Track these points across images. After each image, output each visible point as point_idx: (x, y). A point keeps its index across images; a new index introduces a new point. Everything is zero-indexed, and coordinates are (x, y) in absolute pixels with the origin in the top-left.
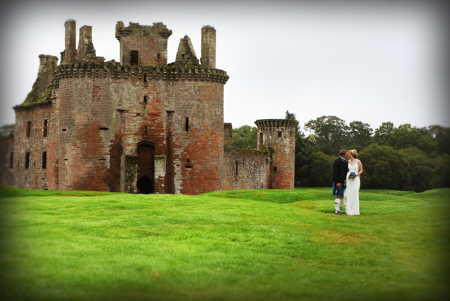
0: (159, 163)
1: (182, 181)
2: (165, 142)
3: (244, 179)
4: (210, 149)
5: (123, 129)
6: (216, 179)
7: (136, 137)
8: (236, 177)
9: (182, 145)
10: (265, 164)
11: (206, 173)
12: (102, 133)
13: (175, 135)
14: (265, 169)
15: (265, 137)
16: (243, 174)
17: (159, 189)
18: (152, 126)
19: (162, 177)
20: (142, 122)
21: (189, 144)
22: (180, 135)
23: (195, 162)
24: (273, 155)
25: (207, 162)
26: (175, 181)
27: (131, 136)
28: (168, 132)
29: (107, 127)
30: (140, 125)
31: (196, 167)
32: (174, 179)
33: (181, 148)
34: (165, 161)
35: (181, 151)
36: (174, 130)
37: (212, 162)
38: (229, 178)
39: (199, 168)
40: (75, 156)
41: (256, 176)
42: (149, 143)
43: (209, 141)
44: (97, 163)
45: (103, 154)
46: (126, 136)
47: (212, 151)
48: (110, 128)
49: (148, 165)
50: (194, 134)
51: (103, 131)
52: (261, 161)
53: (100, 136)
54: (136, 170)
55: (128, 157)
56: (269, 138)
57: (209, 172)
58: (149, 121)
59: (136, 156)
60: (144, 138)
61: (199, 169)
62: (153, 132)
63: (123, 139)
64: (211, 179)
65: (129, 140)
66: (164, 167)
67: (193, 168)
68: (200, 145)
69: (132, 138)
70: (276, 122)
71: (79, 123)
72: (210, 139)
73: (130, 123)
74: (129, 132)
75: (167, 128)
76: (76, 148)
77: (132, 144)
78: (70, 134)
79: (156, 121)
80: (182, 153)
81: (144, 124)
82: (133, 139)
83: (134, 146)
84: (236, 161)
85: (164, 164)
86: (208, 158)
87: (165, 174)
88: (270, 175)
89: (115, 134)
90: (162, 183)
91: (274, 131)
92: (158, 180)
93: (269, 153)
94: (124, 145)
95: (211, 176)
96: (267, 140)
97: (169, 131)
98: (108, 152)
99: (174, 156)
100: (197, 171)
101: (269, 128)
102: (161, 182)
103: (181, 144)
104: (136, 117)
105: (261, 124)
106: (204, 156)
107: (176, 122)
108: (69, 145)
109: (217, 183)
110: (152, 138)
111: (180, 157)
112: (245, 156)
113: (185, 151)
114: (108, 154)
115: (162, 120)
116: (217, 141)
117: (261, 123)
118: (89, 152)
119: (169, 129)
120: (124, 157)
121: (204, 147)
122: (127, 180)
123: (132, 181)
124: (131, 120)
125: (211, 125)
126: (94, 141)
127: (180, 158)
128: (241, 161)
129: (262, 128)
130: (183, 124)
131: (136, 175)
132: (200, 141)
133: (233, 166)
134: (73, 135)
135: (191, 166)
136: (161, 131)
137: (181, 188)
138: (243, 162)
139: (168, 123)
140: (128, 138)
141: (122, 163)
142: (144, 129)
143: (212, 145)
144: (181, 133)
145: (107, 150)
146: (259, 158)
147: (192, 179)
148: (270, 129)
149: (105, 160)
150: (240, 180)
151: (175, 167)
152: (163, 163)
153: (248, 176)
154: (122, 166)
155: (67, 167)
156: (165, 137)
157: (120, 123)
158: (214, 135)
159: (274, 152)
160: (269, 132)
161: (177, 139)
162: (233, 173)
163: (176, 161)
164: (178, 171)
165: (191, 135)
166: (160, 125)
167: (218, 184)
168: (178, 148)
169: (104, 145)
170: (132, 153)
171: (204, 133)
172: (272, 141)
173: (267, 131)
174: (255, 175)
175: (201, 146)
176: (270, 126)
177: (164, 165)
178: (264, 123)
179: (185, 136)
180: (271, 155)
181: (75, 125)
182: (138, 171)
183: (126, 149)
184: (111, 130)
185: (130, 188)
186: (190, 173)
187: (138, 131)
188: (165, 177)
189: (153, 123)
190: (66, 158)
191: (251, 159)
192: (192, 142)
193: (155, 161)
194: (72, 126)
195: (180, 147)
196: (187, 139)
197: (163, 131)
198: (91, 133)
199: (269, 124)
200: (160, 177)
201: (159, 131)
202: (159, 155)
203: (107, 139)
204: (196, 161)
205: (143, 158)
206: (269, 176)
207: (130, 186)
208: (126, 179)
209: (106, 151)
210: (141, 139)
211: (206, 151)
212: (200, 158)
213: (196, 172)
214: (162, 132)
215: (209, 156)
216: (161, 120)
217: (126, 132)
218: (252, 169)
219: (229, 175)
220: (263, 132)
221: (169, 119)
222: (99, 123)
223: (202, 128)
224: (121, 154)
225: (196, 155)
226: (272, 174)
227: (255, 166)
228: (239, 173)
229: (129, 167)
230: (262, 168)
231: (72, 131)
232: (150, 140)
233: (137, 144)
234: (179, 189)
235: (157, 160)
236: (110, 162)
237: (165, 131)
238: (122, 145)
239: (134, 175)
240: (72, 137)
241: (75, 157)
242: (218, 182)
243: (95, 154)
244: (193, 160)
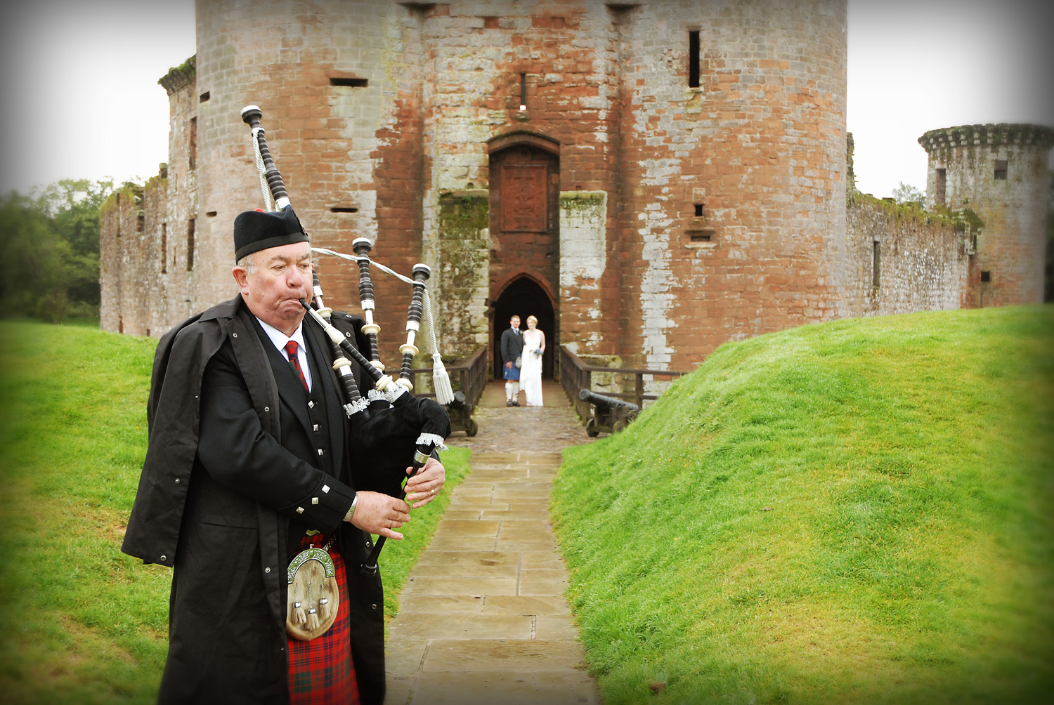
0: (576, 221)
1: (672, 297)
2: (601, 136)
3: (898, 305)
4: (793, 163)
5: (431, 85)
6: (817, 286)
7: (482, 114)
8: (874, 295)
9: (672, 147)
10: (956, 262)
11: (773, 263)
12: (343, 98)
13: (642, 106)
14: (957, 277)
15: (954, 182)
16: (894, 286)
17: (576, 329)
18: (549, 68)
19: (590, 280)
20: (509, 54)
21: (704, 139)
22: (665, 104)
23: (727, 215)
24: (980, 233)
25: (777, 214)
26: (643, 296)
27: (462, 111)
28: (614, 92)
29: (360, 74)
30: (499, 67)
31: (733, 235)
32: (643, 288)
33: (669, 157)
34: (604, 214)
35: (668, 171)
36: (641, 82)
37: (799, 217)
38: (854, 297)
39: (744, 240)
40: (239, 196)
41: (931, 297)
42: (537, 142)
43: (786, 126)
44: (324, 224)
45: (345, 184)
46: (441, 112)
47: (800, 170)
48: (372, 78)
49: (535, 233)
50: (725, 97)
51: (344, 90)
52: (945, 251)
53: (333, 111)
54: (485, 252)
55: (449, 200)
56: (966, 183)
57: (786, 256)
58: (535, 49)
59: (481, 195)
60: (515, 119)
61: (745, 244)
62: (551, 94)
63: (429, 125)
64: (794, 288)
65: (453, 127)
66: (599, 239)
67: (718, 242)
68: (751, 144)
69: (468, 120)
70: (990, 132)
71: (251, 62)
72: (790, 119)
73: (456, 59)
74: (456, 97)
75: (612, 79)
76: (243, 165)
77: (465, 144)
78: (223, 109)
79: (564, 49)
80: (673, 181)
81: (516, 63)
82: (472, 124)
83: (476, 151)
84: (876, 243)
85: (597, 226)
86: (782, 197)
87: (604, 266)
88: (969, 294)
89: (398, 103)
90: (590, 304)
91: (982, 159)
92: (575, 292)
93: (968, 226)
94: (433, 150)
95: (797, 275)
96: (961, 190)
97: (619, 91)
98: (369, 178)
99: (639, 193)
100: (737, 253)
101: (965, 153)
102: (587, 298)
103: (669, 140)
104: (480, 31)
105: (942, 142)
106: (765, 189)
107: (649, 48)
108: (218, 152)
109: (822, 305)
110: (549, 120)
111: (666, 194)
112: (901, 229)
113: (686, 168)
114: (366, 187)
115: (590, 43)
116: (822, 129)
117: (941, 140)
118: (289, 177)
119: (621, 82)
120: (435, 201)
121: (765, 153)
122: (449, 291)
123: (466, 296)
124: (460, 46)
125: (796, 58)
126: (309, 134)
127: (664, 198)
128: (890, 243)
129: (942, 155)
130: (676, 55)
131: (484, 271)
132: (748, 125)
133: (866, 259)
134: (230, 111)
135: (713, 232)
136: (584, 89)
137: (671, 323)
138: (896, 249)
139: (615, 56)
140: (448, 120)
141: (427, 225)
142: (512, 82)
143: (801, 143)
144: (671, 96)
145: (362, 169)
146: (940, 242)
147: (714, 287)
148: (971, 157)
149: (353, 210)
150: (885, 306)
151: (646, 239)
152: (595, 219)
153: (908, 296)
154: (428, 236)
155: (215, 242)
156: (603, 115)
157: (416, 61)
158: (811, 101)
159: (981, 224)
160: (966, 163)
161: (653, 120)
162: (864, 282)
163: (648, 212)
164: (658, 255)
165: (710, 104)
166: (579, 62)
167: (824, 310)
168: (657, 158)
169: (350, 147)
170: (467, 181)
171: (766, 92)
172: (975, 191)
173: (959, 163)
174: (930, 293)
175: (755, 148)
176: (971, 146)
177: (599, 230)
178: (950, 138)
179: (688, 105)
180: (973, 234)
181: (235, 72)
182: (495, 257)
183: (443, 165)
184: (378, 86)
185: (462, 323)
186: (706, 260)
187: (491, 88)
188: (604, 281)
189: (552, 55)
190: (212, 208)
191: (918, 242)
192: (716, 130)
193: (563, 213)
194: (228, 74)
195: (664, 152)
196: (695, 117)
197: (592, 88)
198: (297, 98)
199: (967, 139)
200: (581, 280)
201: (577, 90)
202: (579, 188)
203: (364, 123)
204: (733, 212)
205: (517, 202)
206: (967, 299)
207: (460, 316)
208: (442, 287)
209: (358, 173)
210: (505, 123)
211: (777, 167)
212: (751, 197)
213: (731, 256)
214: (589, 94)
215: (787, 192)
216: (584, 43)
217: (443, 96)
218: (920, 274)
219: (854, 286)
220: (945, 166)
221: (618, 40)
222: (328, 56)
223: (759, 71)
224: (425, 189)
225: (733, 185)
226: (974, 293)
227: (928, 264)
228: (885, 284)
229: (456, 238)
230: (947, 274)
231: (228, 97)
232: (540, 129)
233: (485, 145)
234: (663, 330)
235: (568, 208)
236: (379, 217)
237: (603, 89)
238: (426, 152)
239: (477, 271)
240: (229, 122)
241: (238, 199)
242: (825, 300)
243: (315, 186)
244: (717, 206)
